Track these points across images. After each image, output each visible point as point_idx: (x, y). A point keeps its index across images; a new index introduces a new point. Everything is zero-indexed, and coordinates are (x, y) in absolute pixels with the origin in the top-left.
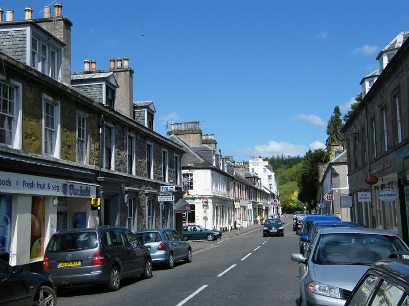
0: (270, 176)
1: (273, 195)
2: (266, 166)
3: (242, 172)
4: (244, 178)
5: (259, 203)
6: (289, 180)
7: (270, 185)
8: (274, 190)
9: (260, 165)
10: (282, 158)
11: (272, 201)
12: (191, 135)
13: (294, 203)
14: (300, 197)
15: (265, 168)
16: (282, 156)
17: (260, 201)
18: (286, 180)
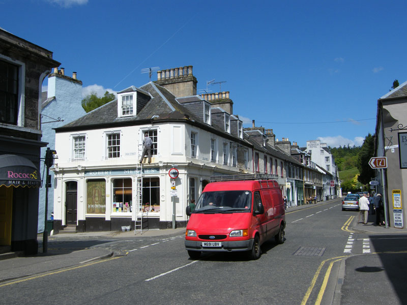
0: (327, 158)
1: (329, 176)
2: (323, 148)
3: (287, 148)
4: (289, 154)
5: (306, 183)
6: (354, 166)
7: (328, 166)
8: (332, 171)
9: (318, 147)
10: (349, 147)
11: (328, 181)
12: (181, 84)
13: (355, 185)
14: (360, 179)
15: (323, 149)
16: (348, 146)
17: (307, 181)
18: (352, 166)
